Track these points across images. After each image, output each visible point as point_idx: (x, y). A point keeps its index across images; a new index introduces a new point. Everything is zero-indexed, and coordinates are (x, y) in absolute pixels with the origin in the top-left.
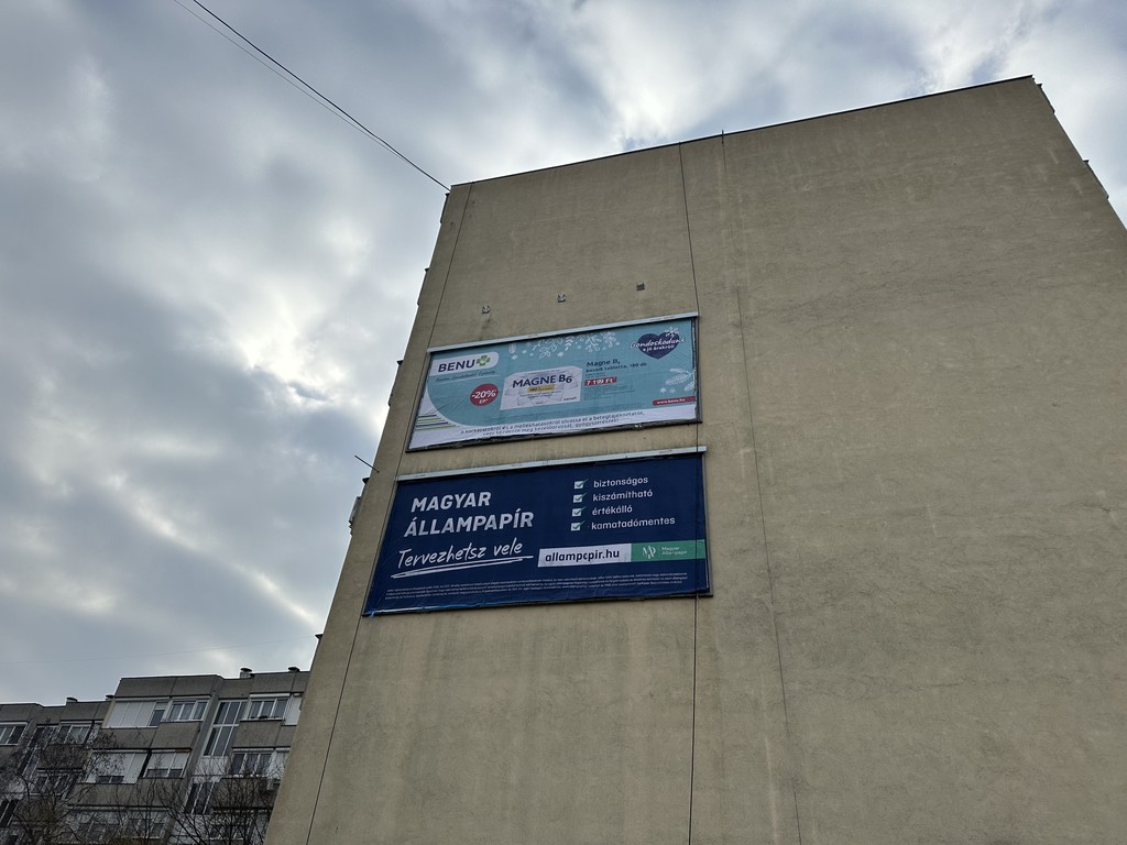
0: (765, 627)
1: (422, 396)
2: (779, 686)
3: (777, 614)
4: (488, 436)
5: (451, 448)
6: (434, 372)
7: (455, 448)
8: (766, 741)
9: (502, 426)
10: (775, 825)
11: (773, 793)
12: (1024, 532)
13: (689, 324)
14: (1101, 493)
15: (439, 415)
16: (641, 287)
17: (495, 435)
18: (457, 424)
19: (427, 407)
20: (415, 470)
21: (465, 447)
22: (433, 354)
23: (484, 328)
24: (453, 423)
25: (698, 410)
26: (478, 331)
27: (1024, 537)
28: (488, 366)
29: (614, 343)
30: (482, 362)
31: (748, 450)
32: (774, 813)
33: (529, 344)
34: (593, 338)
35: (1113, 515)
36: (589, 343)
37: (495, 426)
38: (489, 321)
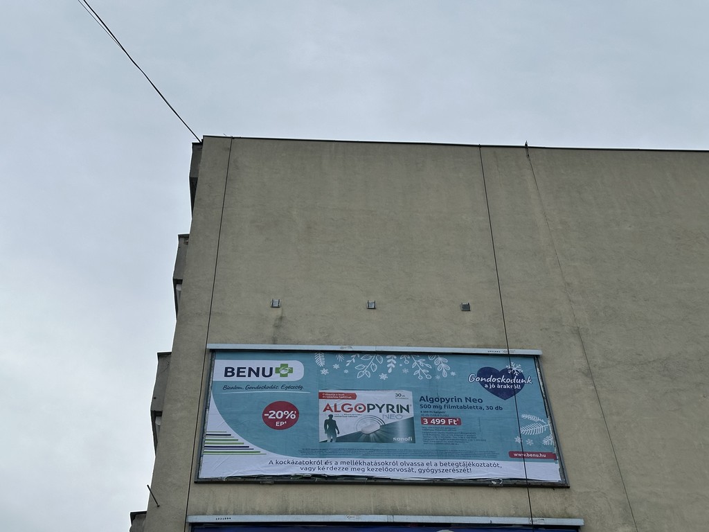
1: (207, 407)
4: (308, 473)
5: (258, 483)
6: (218, 375)
7: (263, 484)
9: (324, 460)
13: (531, 362)
15: (235, 435)
16: (466, 308)
17: (317, 472)
18: (263, 451)
19: (216, 422)
20: (210, 509)
21: (276, 483)
22: (213, 351)
23: (277, 327)
24: (256, 449)
25: (563, 470)
26: (269, 331)
28: (292, 378)
29: (449, 373)
30: (283, 372)
33: (340, 357)
34: (421, 361)
36: (417, 368)
37: (313, 460)
38: (281, 318)
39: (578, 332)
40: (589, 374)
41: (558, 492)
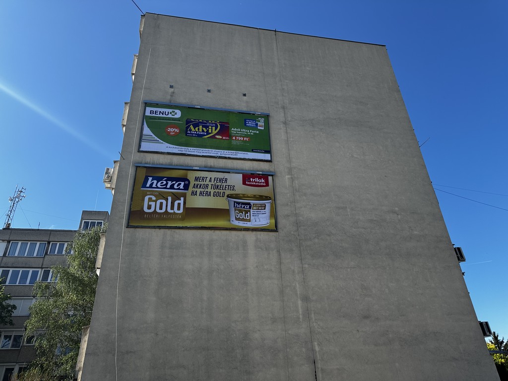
0: (296, 244)
2: (301, 265)
3: (300, 240)
4: (180, 152)
5: (162, 154)
7: (164, 154)
8: (297, 284)
9: (187, 148)
10: (300, 313)
11: (300, 302)
12: (375, 219)
14: (397, 209)
15: (154, 136)
17: (184, 152)
19: (146, 130)
21: (168, 154)
22: (147, 104)
23: (171, 96)
25: (271, 156)
26: (169, 97)
27: (375, 220)
31: (289, 176)
32: (300, 308)
35: (399, 216)
37: (183, 147)
38: (173, 93)
39: (283, 108)
40: (285, 123)
41: (268, 163)
